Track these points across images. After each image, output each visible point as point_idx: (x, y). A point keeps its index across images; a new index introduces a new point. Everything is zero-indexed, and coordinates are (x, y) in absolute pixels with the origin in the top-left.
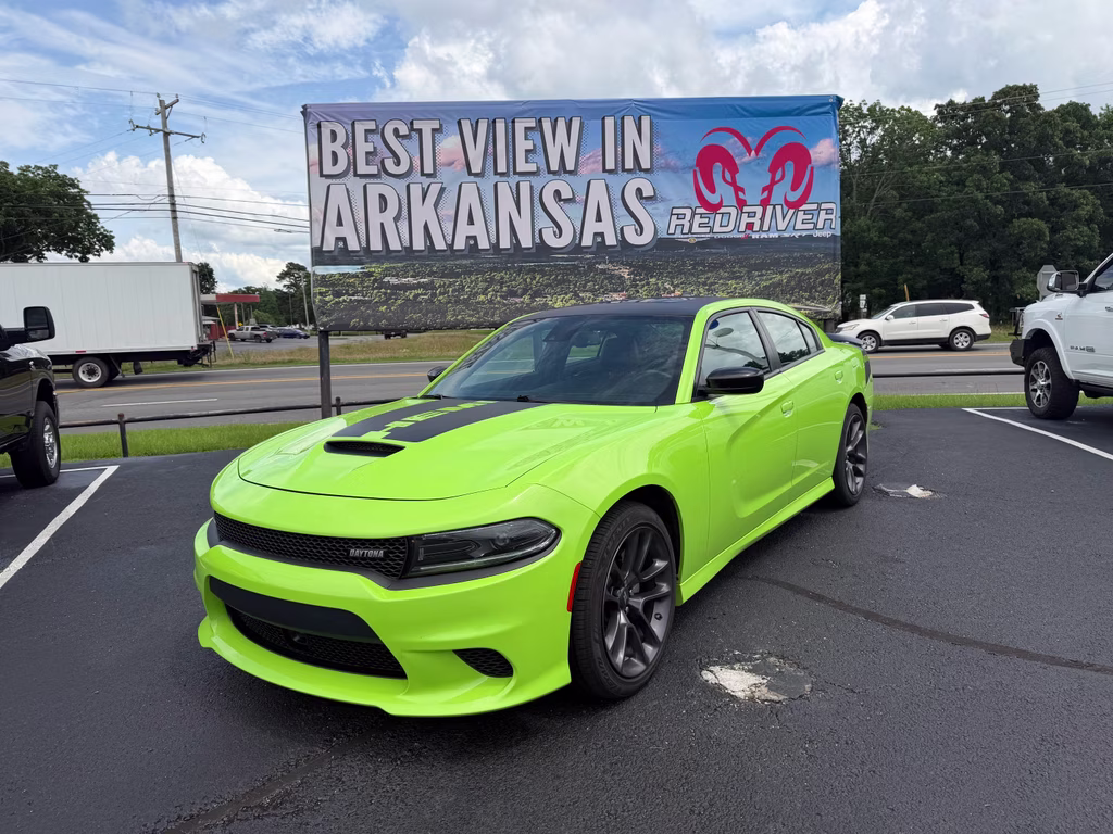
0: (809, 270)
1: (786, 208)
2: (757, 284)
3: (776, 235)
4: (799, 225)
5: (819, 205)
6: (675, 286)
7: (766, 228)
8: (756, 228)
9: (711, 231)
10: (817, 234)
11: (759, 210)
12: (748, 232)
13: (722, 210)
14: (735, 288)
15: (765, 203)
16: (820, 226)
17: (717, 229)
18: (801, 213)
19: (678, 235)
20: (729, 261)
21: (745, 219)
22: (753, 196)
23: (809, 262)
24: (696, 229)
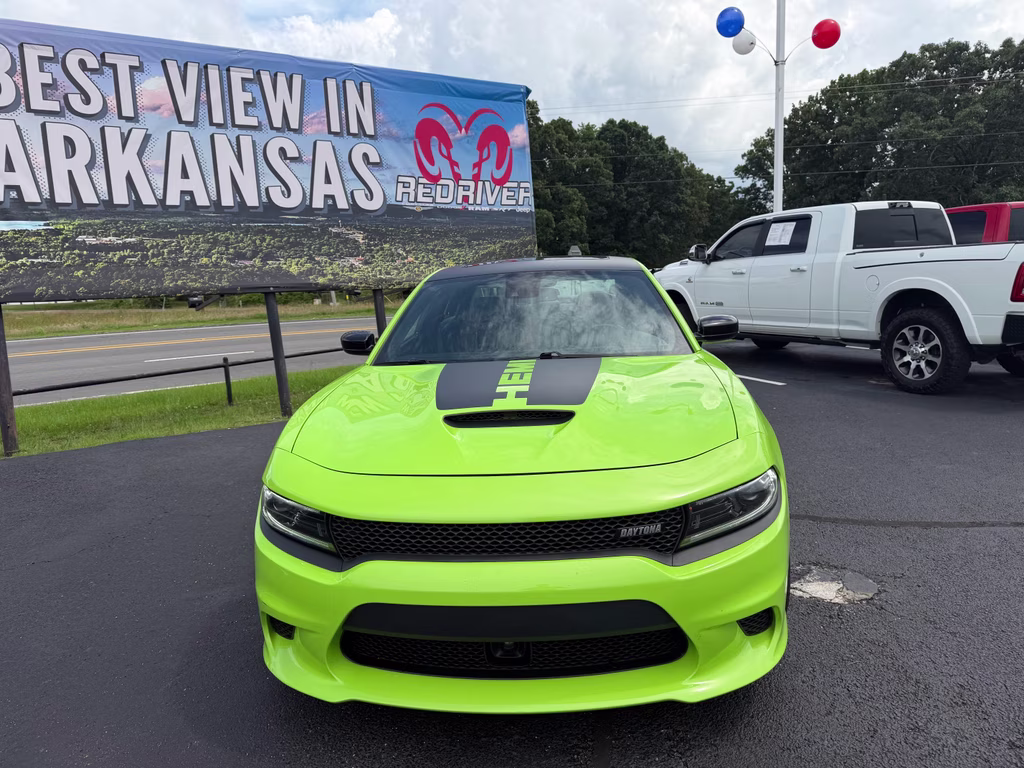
0: (516, 242)
1: (493, 185)
2: (477, 253)
3: (487, 209)
4: (505, 201)
5: (519, 184)
6: (408, 252)
7: (478, 202)
8: (471, 201)
9: (434, 201)
10: (519, 209)
11: (472, 184)
12: (465, 204)
13: (441, 182)
14: (459, 256)
15: (476, 178)
16: (521, 203)
17: (438, 200)
18: (505, 190)
19: (405, 203)
20: (451, 230)
21: (461, 193)
22: (466, 171)
23: (513, 234)
24: (420, 198)
